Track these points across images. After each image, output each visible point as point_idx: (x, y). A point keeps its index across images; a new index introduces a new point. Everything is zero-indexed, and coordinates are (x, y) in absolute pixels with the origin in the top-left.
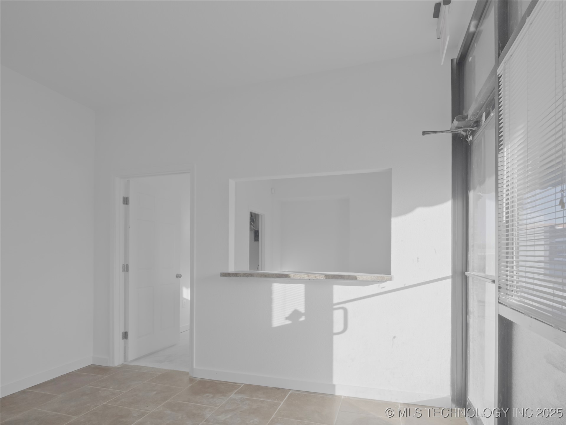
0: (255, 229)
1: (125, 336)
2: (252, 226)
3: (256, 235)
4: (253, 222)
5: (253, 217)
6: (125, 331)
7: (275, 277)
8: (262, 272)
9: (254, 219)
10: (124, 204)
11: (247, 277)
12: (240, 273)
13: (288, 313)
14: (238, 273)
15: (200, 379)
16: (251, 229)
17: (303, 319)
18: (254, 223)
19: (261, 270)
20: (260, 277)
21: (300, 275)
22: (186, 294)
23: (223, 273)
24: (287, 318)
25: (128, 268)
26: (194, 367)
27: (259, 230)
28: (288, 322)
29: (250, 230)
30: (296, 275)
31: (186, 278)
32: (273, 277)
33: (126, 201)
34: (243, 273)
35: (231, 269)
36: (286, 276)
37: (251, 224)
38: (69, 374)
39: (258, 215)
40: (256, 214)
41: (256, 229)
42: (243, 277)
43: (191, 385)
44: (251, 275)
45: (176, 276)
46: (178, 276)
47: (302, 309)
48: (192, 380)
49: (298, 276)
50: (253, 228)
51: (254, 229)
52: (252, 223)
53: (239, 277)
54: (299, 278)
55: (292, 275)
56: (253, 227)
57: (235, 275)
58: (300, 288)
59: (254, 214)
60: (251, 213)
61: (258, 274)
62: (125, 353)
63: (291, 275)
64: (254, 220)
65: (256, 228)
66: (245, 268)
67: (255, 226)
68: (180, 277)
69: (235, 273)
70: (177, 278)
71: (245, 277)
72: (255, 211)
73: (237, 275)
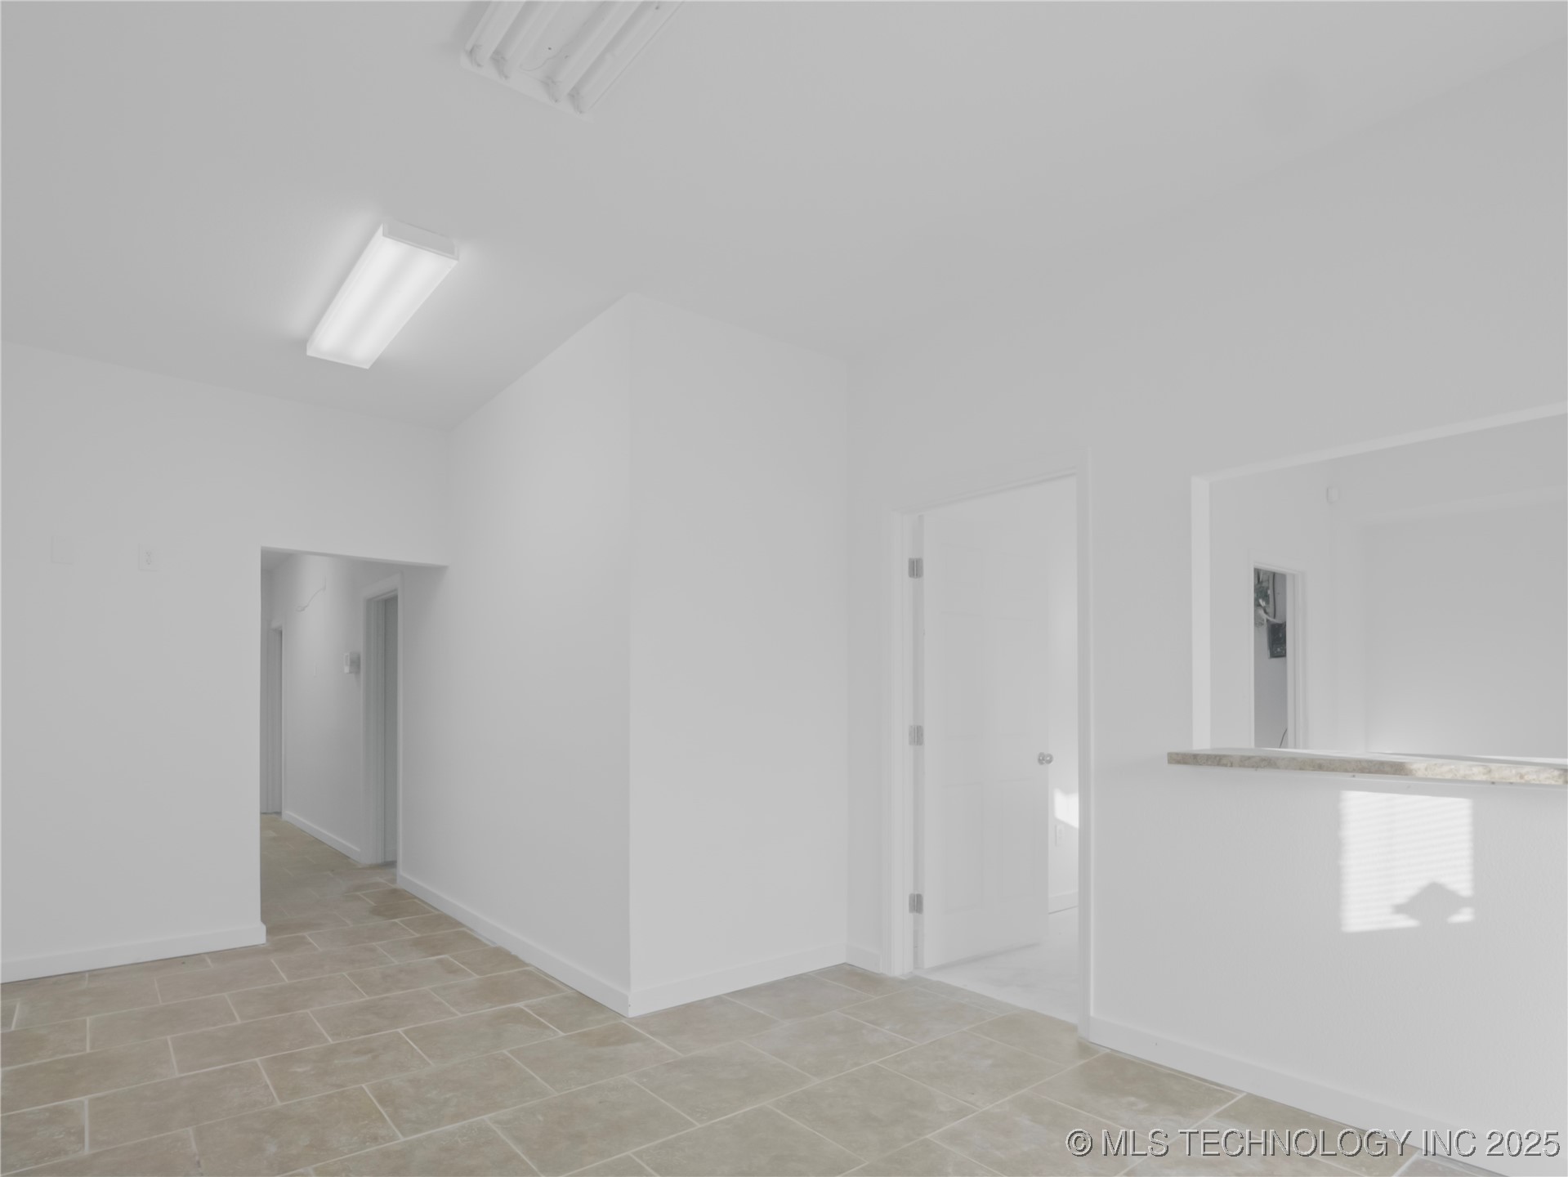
0: (1271, 619)
1: (917, 904)
2: (1261, 612)
3: (1276, 639)
4: (1266, 597)
5: (1265, 584)
6: (916, 893)
7: (1354, 771)
8: (1301, 754)
9: (1268, 588)
10: (910, 576)
11: (1253, 767)
12: (1231, 756)
13: (1406, 890)
14: (1224, 756)
15: (1108, 1051)
16: (1258, 622)
17: (1464, 916)
18: (1267, 602)
19: (1295, 747)
20: (1301, 769)
21: (1453, 767)
22: (1066, 808)
23: (1177, 754)
24: (1399, 909)
25: (922, 735)
26: (1092, 1014)
27: (1285, 623)
28: (1404, 922)
29: (1255, 624)
30: (1436, 764)
31: (1067, 765)
32: (1346, 771)
33: (915, 569)
34: (1242, 757)
35: (1202, 743)
36: (1397, 769)
37: (1257, 605)
38: (799, 978)
39: (1283, 576)
40: (1274, 574)
41: (1277, 621)
42: (1240, 766)
43: (1082, 1062)
44: (1269, 763)
45: (1039, 760)
46: (1044, 759)
47: (1461, 882)
48: (1085, 1048)
49: (1445, 769)
50: (1265, 617)
51: (1268, 620)
52: (1261, 601)
53: (1226, 765)
54: (1449, 776)
55: (1419, 766)
56: (1266, 612)
57: (1216, 760)
58: (1456, 812)
59: (1266, 572)
60: (1257, 572)
61: (1294, 759)
62: (916, 947)
63: (1415, 767)
64: (1267, 592)
65: (1275, 617)
66: (1242, 739)
67: (1270, 610)
68: (1049, 762)
69: (1216, 756)
70: (1042, 763)
71: (1248, 767)
72: (1272, 563)
73: (1220, 759)
